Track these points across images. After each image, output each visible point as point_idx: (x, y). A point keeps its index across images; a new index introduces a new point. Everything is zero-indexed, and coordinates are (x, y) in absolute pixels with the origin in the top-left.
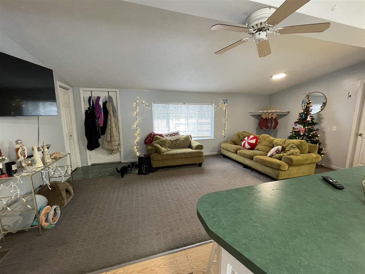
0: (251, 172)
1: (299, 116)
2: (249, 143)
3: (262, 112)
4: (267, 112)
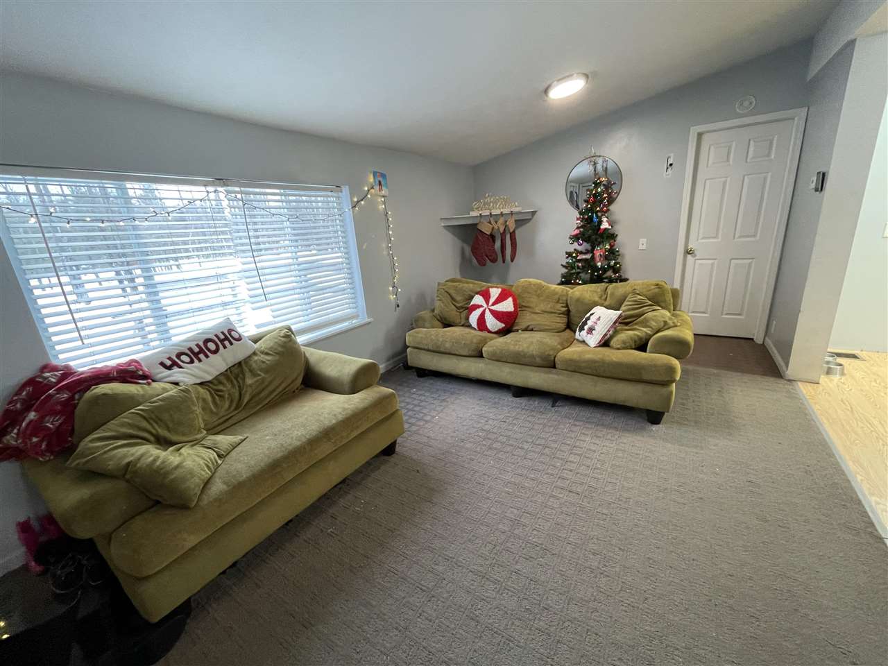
0: (553, 407)
1: (578, 219)
2: (496, 315)
3: (477, 216)
4: (491, 213)
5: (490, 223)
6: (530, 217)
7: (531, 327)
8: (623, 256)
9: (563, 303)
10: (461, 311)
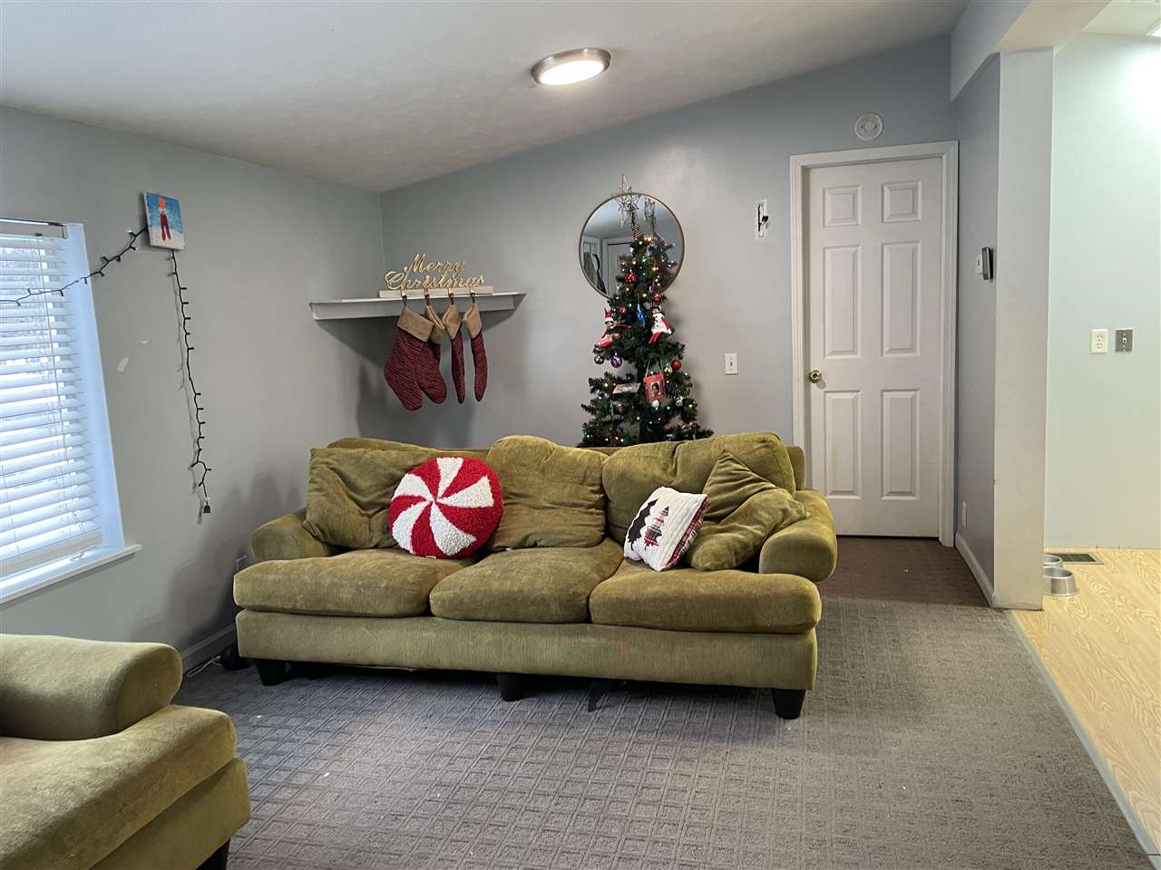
1: (607, 315)
3: (396, 302)
4: (427, 296)
5: (426, 316)
6: (512, 307)
7: (531, 541)
8: (698, 386)
9: (593, 485)
10: (370, 512)
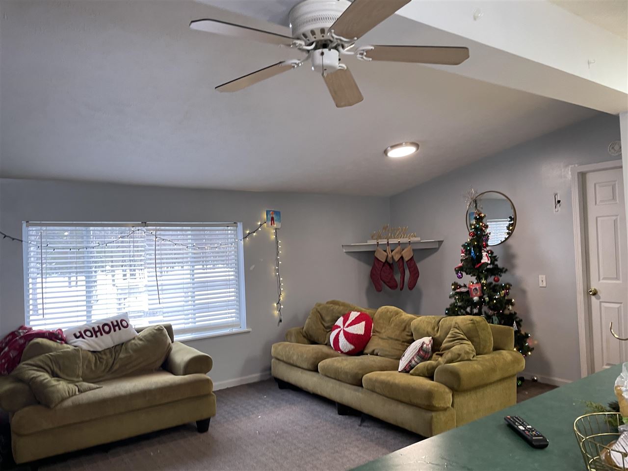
0: (360, 425)
1: (462, 252)
2: (348, 336)
3: (375, 244)
4: (388, 242)
5: (385, 251)
6: (437, 246)
7: (376, 352)
9: (408, 332)
